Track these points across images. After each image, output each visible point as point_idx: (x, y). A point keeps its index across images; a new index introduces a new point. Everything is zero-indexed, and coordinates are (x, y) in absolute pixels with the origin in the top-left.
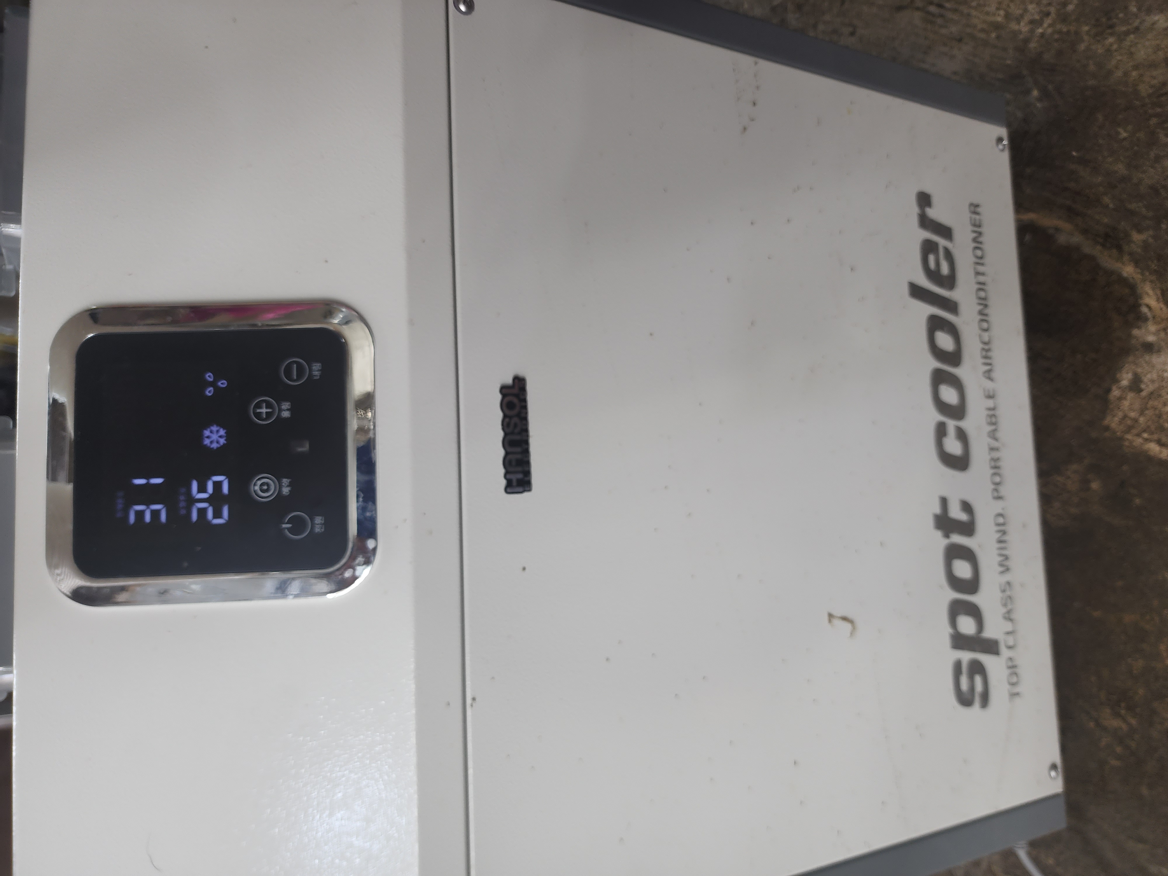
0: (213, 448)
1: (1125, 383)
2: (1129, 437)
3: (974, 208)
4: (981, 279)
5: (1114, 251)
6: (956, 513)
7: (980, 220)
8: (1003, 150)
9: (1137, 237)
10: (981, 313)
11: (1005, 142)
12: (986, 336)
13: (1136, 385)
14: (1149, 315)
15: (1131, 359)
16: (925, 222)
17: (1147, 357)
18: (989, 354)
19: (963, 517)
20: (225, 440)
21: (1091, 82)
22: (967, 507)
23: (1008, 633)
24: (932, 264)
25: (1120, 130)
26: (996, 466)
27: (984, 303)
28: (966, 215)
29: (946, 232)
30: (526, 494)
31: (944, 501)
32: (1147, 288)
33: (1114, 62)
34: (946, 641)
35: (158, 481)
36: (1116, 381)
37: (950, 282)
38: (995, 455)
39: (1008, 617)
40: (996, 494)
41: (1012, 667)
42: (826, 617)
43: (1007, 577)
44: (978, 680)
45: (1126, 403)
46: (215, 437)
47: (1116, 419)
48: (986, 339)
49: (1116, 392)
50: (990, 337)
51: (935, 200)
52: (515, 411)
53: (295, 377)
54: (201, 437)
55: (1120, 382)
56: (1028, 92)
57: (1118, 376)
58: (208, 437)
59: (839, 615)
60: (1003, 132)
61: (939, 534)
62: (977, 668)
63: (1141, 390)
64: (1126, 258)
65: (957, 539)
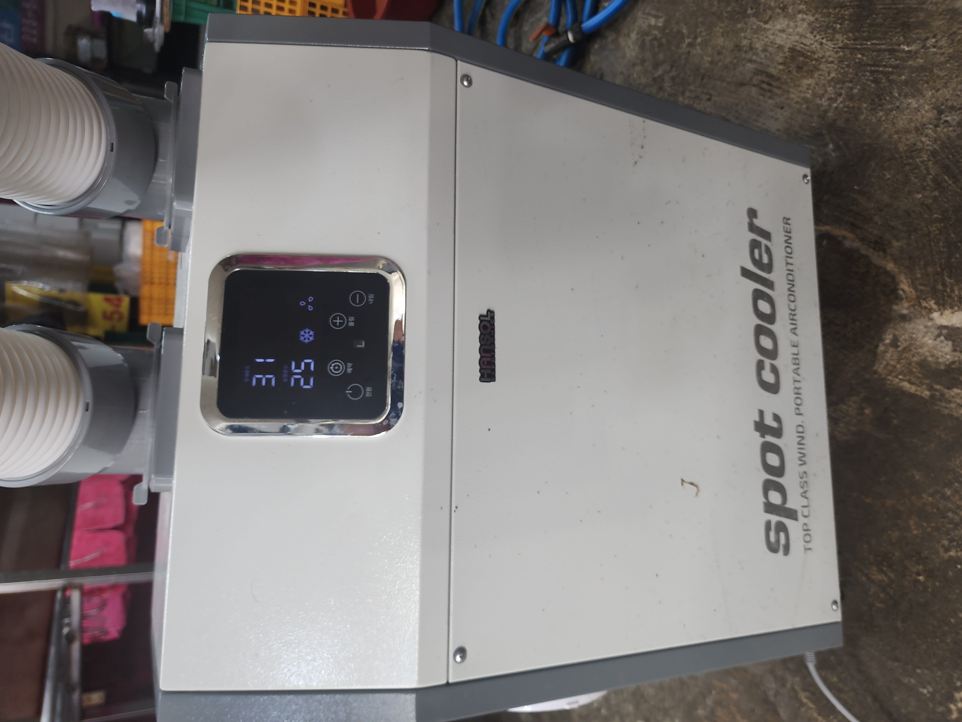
0: (305, 342)
1: (888, 341)
2: (890, 378)
3: (786, 221)
4: (790, 267)
5: (881, 253)
6: (769, 421)
7: (790, 228)
8: (807, 183)
9: (896, 244)
10: (789, 290)
11: (809, 178)
12: (792, 306)
13: (895, 343)
14: (904, 296)
15: (891, 325)
16: (752, 228)
17: (902, 325)
18: (795, 317)
19: (775, 425)
20: (313, 338)
21: (868, 141)
22: (777, 418)
23: (804, 507)
24: (757, 256)
25: (886, 173)
26: (798, 393)
27: (792, 283)
28: (781, 225)
29: (767, 235)
30: (492, 383)
31: (761, 413)
32: (902, 278)
33: (882, 129)
34: (761, 507)
35: (272, 360)
36: (882, 340)
37: (769, 268)
38: (798, 385)
39: (804, 494)
40: (797, 412)
41: (807, 530)
42: (680, 481)
43: (804, 468)
44: (782, 535)
45: (888, 355)
46: (307, 336)
47: (882, 366)
48: (793, 308)
49: (881, 348)
50: (795, 306)
51: (759, 214)
52: (489, 330)
53: (358, 302)
54: (298, 335)
55: (884, 341)
56: (826, 145)
57: (883, 337)
58: (303, 336)
59: (689, 481)
60: (807, 171)
61: (758, 434)
62: (781, 528)
63: (898, 346)
64: (889, 257)
65: (769, 439)
